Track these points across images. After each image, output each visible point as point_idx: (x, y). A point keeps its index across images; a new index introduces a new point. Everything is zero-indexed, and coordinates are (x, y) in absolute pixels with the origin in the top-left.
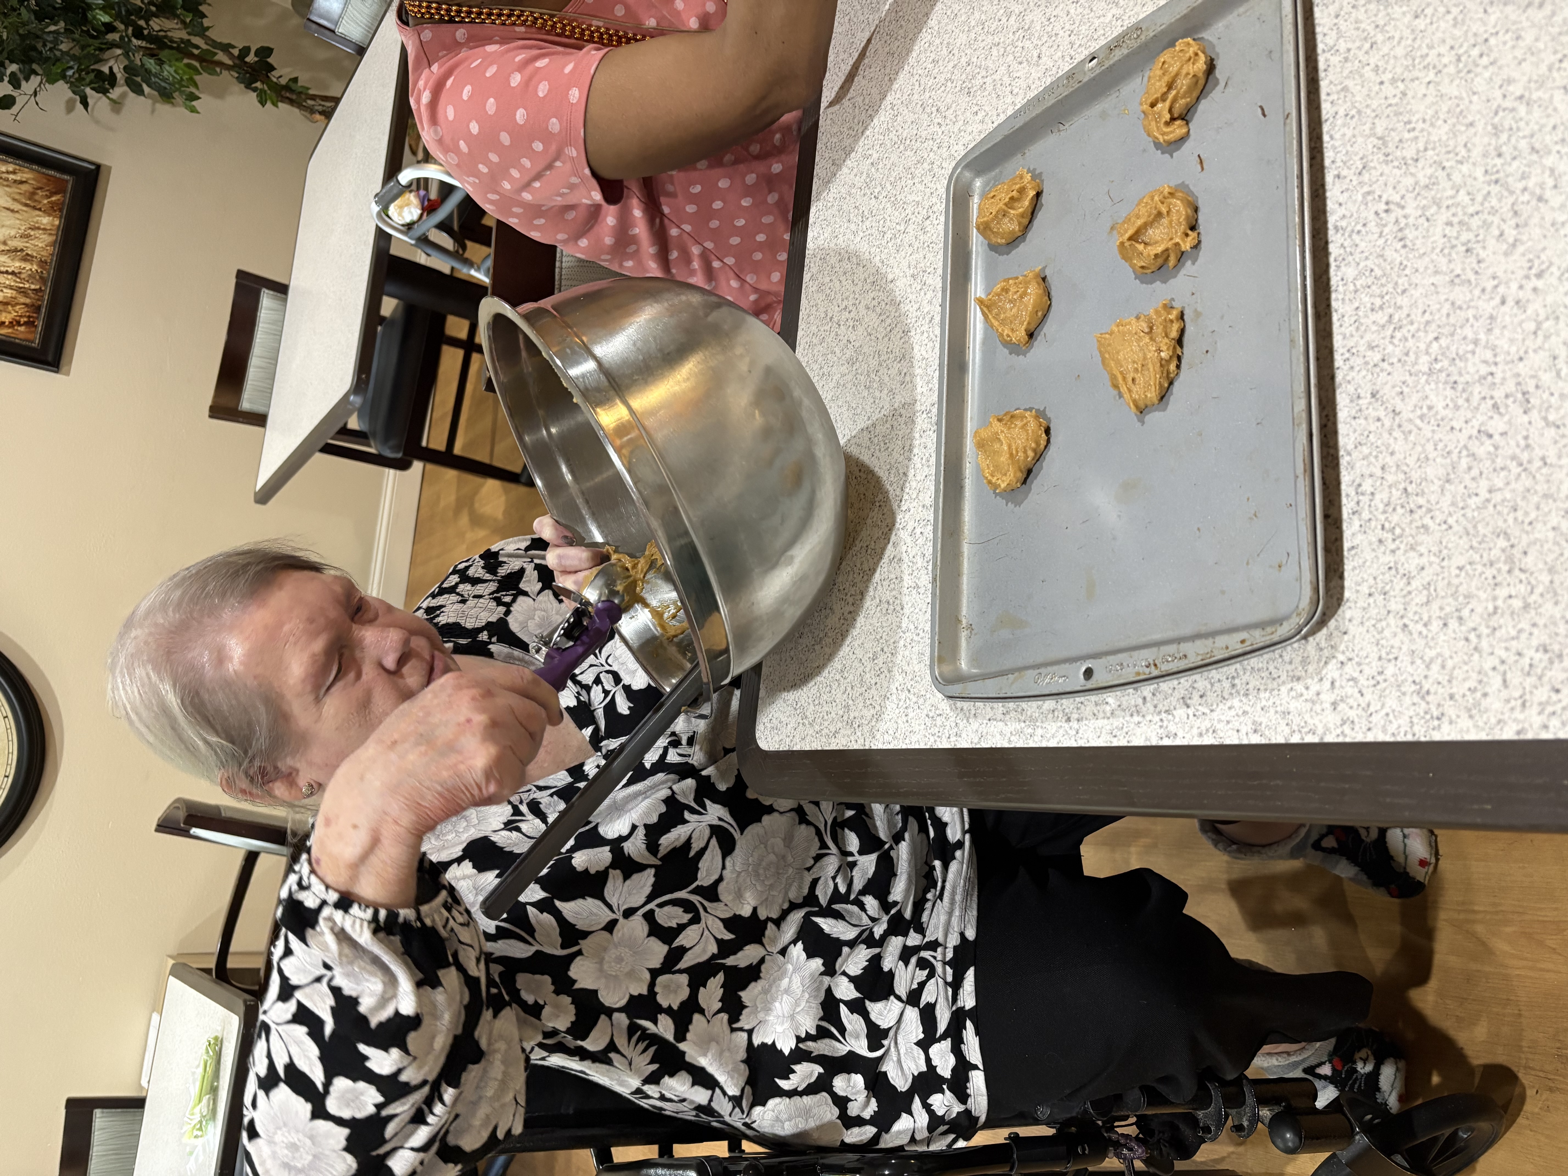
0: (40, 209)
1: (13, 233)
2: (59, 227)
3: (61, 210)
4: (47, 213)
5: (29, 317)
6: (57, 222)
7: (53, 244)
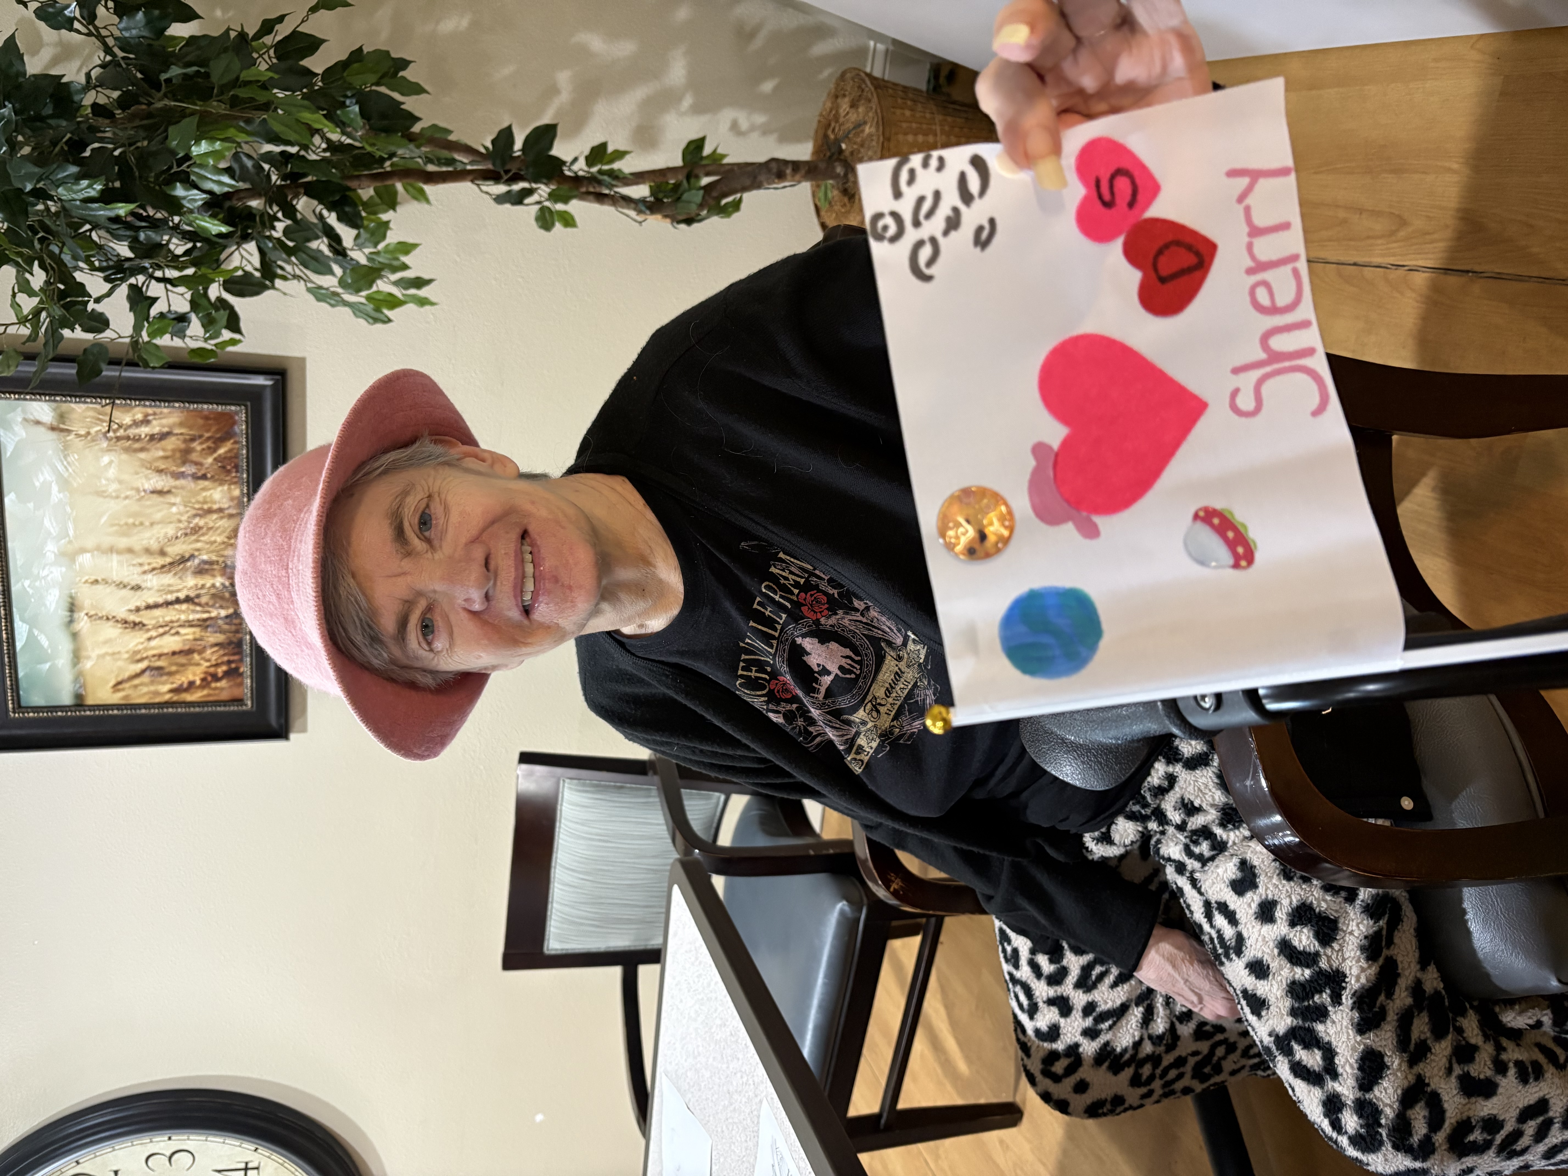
0: (204, 477)
1: (170, 531)
3: (235, 468)
4: (217, 481)
5: (229, 662)
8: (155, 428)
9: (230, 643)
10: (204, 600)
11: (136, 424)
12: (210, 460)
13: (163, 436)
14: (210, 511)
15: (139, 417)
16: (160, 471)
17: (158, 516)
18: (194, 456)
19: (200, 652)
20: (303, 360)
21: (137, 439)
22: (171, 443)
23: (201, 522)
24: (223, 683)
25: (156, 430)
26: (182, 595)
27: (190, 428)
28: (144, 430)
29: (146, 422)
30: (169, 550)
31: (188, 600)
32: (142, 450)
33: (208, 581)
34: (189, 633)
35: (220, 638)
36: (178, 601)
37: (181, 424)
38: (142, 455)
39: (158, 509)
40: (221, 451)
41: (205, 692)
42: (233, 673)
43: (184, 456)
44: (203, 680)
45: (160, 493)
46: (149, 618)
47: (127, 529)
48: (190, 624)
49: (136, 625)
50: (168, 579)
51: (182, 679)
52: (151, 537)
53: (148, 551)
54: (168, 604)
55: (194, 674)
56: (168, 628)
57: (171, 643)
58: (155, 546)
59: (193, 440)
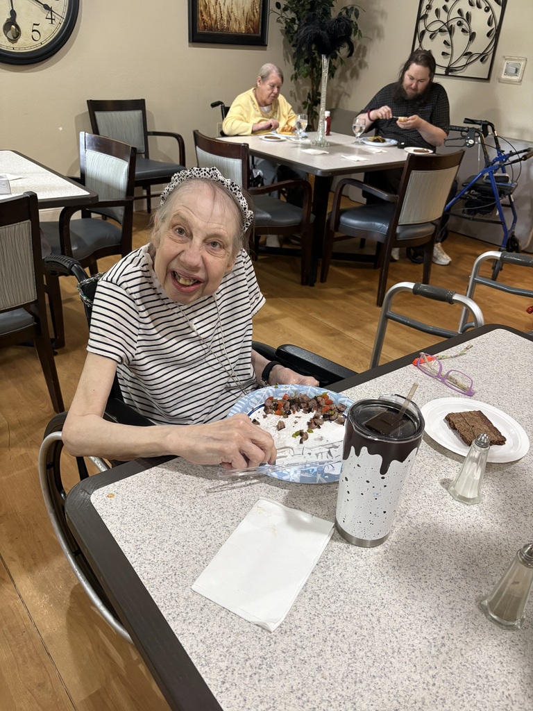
0: (246, 24)
1: (236, 15)
2: (242, 33)
3: (248, 33)
4: (246, 27)
5: (207, 27)
7: (235, 32)
8: (255, 14)
9: (212, 27)
10: (221, 21)
11: (256, 9)
14: (240, 25)
16: (247, 13)
18: (250, 22)
19: (210, 19)
20: (266, 50)
21: (254, 9)
22: (252, 16)
23: (237, 23)
24: (202, 24)
27: (256, 22)
28: (255, 11)
29: (257, 12)
30: (232, 14)
31: (222, 17)
32: (252, 10)
33: (225, 23)
34: (214, 16)
35: (213, 25)
36: (221, 15)
38: (250, 10)
39: (240, 13)
40: (251, 29)
41: (201, 19)
42: (205, 27)
43: (251, 20)
44: (204, 19)
45: (243, 13)
46: (218, 6)
47: (236, 4)
48: (216, 17)
49: (216, 3)
50: (226, 13)
51: (204, 14)
52: (235, 10)
53: (232, 8)
54: (221, 12)
55: (205, 17)
56: (215, 11)
57: (212, 12)
58: (233, 10)
59: (253, 22)
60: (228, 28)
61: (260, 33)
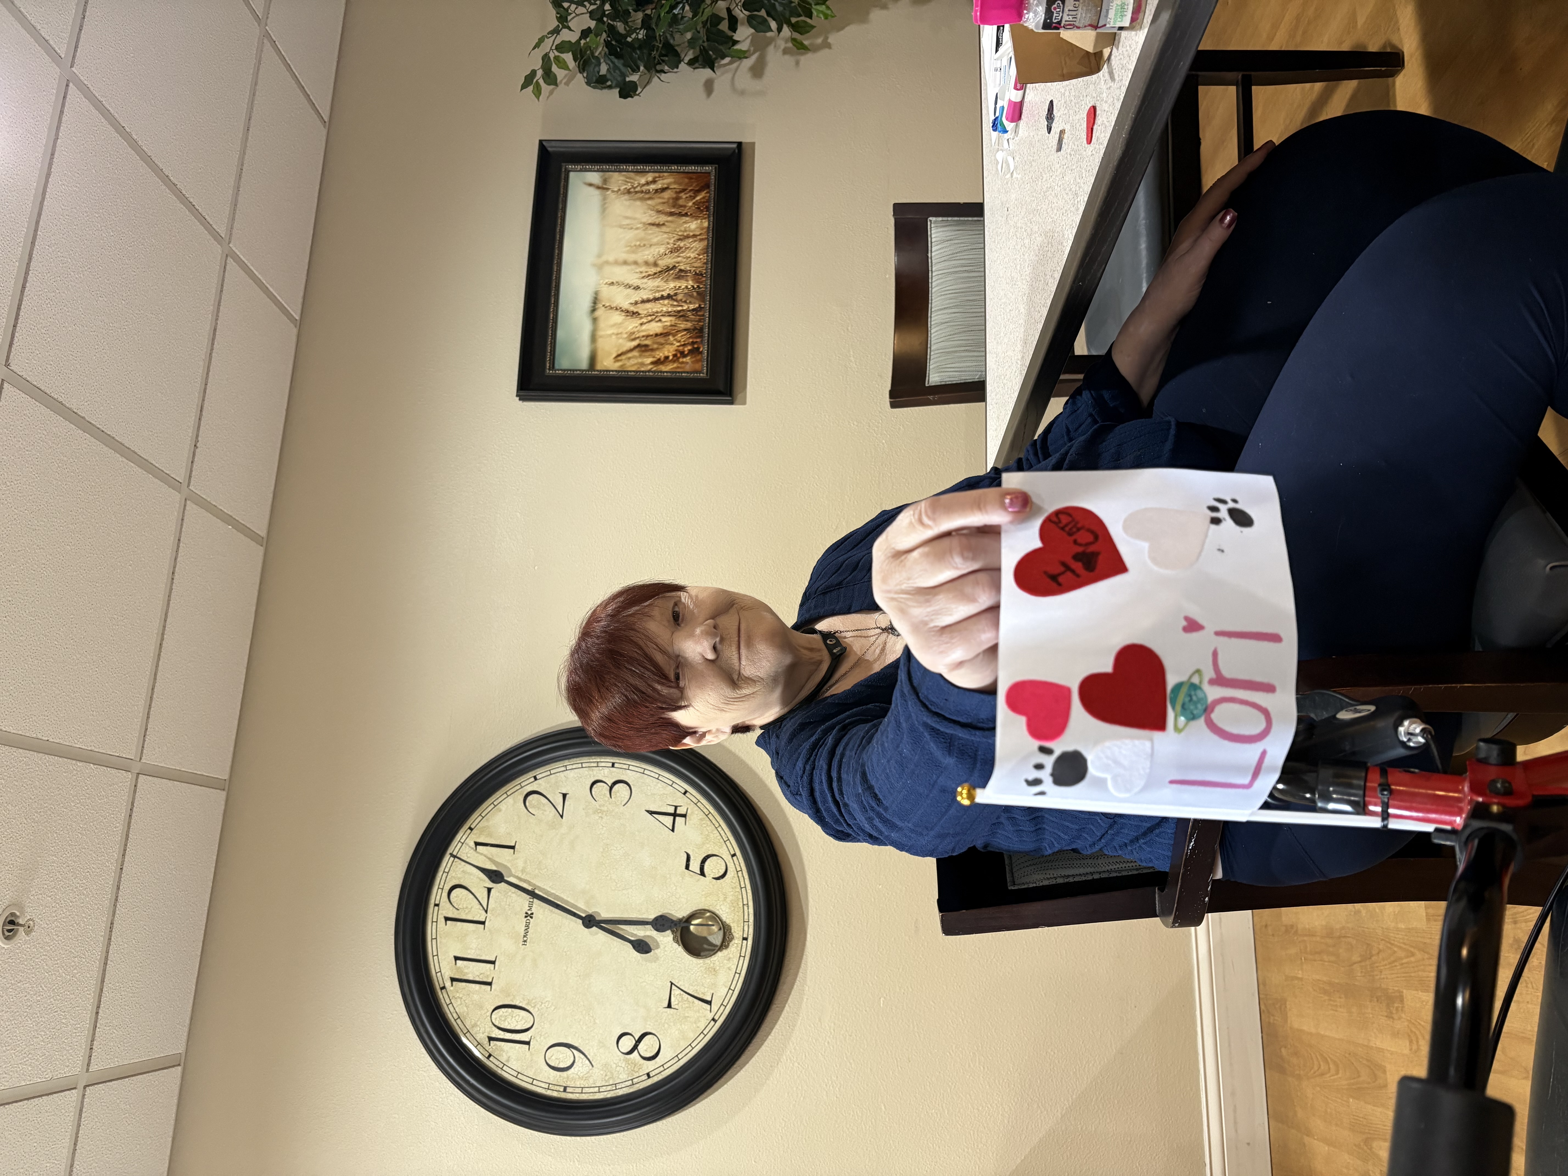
0: (686, 215)
1: (662, 250)
2: (708, 228)
3: (707, 208)
4: (694, 217)
5: (693, 343)
6: (706, 224)
7: (705, 251)
9: (695, 329)
10: (680, 297)
11: (648, 183)
12: (690, 204)
13: (663, 190)
14: (688, 237)
15: (650, 179)
16: (659, 212)
17: (655, 240)
18: (681, 202)
19: (674, 335)
20: (753, 144)
21: (648, 192)
22: (667, 195)
23: (682, 244)
24: (688, 359)
25: (660, 186)
26: (665, 294)
27: (680, 184)
28: (652, 187)
29: (654, 182)
30: (660, 262)
31: (669, 297)
32: (650, 199)
33: (683, 284)
34: (667, 321)
35: (689, 325)
36: (662, 298)
37: (675, 183)
38: (649, 202)
39: (656, 236)
40: (698, 198)
41: (675, 365)
42: (695, 351)
43: (675, 201)
44: (675, 355)
45: (658, 225)
46: (643, 309)
47: (635, 249)
48: (668, 314)
49: (634, 314)
50: (657, 282)
51: (660, 355)
52: (649, 254)
53: (646, 263)
54: (656, 299)
55: (668, 351)
56: (654, 317)
57: (655, 327)
58: (651, 259)
59: (681, 192)
60: (697, 276)
61: (707, 168)
